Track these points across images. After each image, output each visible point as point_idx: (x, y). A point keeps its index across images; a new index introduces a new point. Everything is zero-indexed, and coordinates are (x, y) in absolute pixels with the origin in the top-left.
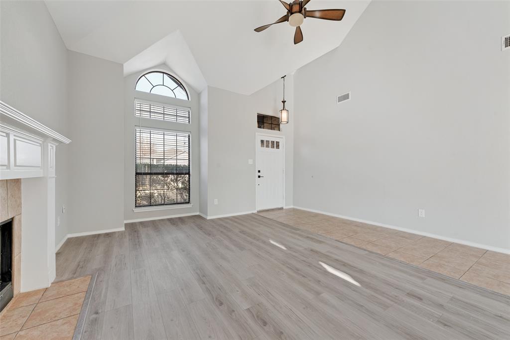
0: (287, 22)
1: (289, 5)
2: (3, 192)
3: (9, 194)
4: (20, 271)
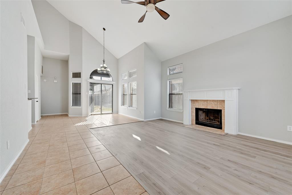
2: (216, 103)
3: (218, 104)
4: (224, 125)
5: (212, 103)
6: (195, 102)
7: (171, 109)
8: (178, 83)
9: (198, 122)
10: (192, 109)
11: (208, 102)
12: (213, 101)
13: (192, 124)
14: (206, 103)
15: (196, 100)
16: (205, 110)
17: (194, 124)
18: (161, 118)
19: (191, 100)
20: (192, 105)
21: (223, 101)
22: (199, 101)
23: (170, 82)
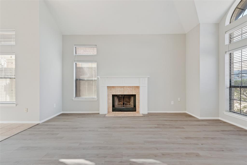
2: (131, 89)
3: (133, 89)
4: (139, 107)
5: (128, 89)
6: (112, 89)
7: (77, 99)
8: (88, 67)
9: (114, 109)
10: (108, 96)
11: (125, 88)
12: (128, 88)
13: (109, 112)
14: (122, 89)
15: (113, 87)
16: (120, 96)
17: (111, 111)
18: (62, 112)
19: (108, 86)
20: (108, 92)
21: (138, 87)
22: (116, 88)
23: (76, 64)
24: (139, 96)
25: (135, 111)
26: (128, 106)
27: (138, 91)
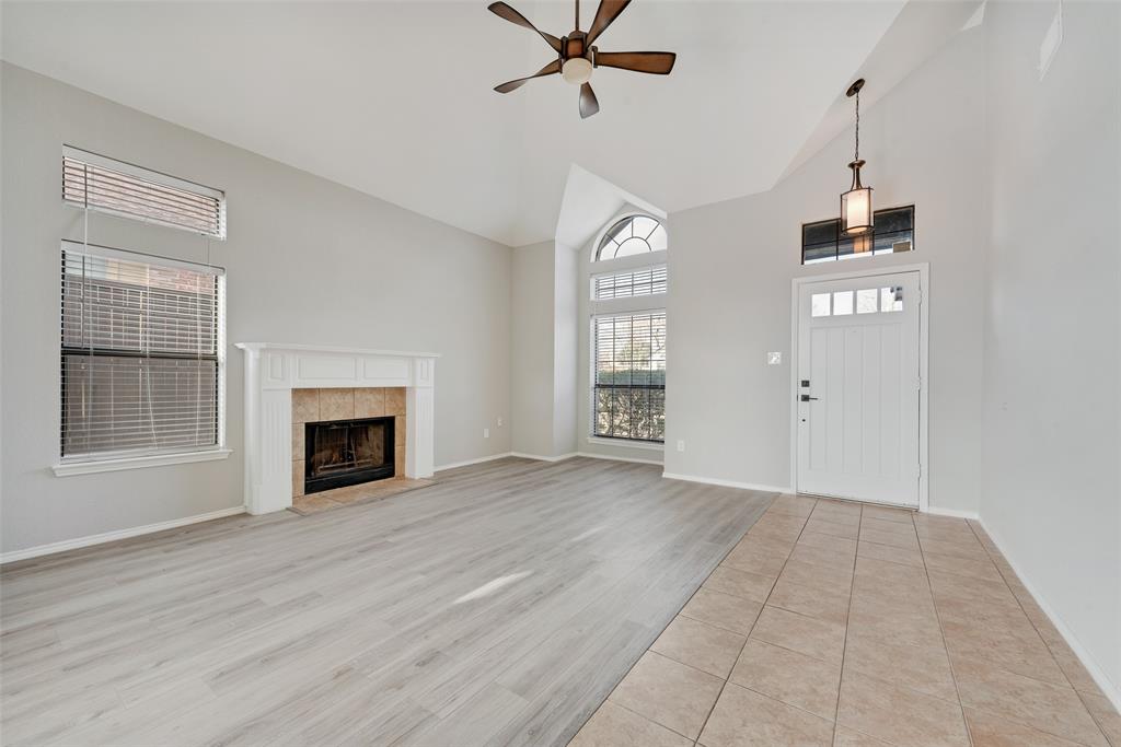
0: (558, 74)
1: (562, 41)
2: (380, 397)
3: (387, 398)
4: (403, 460)
5: (370, 397)
6: (307, 399)
11: (358, 395)
13: (294, 499)
14: (349, 398)
15: (311, 392)
16: (335, 427)
17: (299, 493)
19: (294, 390)
21: (401, 391)
22: (321, 395)
23: (63, 256)
24: (404, 422)
25: (391, 474)
26: (365, 463)
27: (401, 405)
